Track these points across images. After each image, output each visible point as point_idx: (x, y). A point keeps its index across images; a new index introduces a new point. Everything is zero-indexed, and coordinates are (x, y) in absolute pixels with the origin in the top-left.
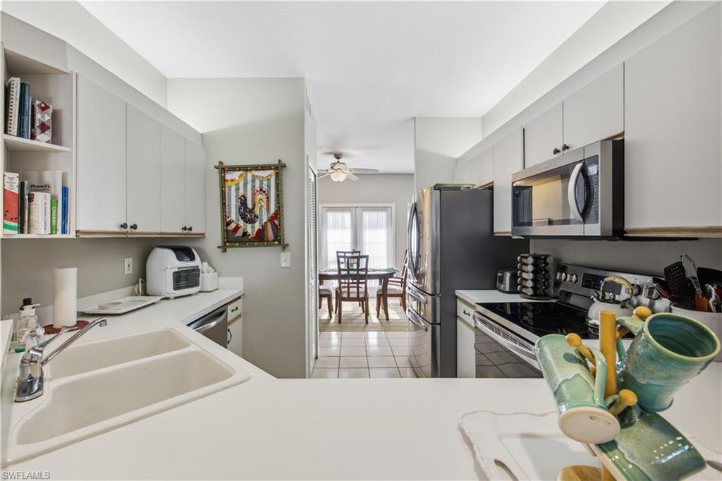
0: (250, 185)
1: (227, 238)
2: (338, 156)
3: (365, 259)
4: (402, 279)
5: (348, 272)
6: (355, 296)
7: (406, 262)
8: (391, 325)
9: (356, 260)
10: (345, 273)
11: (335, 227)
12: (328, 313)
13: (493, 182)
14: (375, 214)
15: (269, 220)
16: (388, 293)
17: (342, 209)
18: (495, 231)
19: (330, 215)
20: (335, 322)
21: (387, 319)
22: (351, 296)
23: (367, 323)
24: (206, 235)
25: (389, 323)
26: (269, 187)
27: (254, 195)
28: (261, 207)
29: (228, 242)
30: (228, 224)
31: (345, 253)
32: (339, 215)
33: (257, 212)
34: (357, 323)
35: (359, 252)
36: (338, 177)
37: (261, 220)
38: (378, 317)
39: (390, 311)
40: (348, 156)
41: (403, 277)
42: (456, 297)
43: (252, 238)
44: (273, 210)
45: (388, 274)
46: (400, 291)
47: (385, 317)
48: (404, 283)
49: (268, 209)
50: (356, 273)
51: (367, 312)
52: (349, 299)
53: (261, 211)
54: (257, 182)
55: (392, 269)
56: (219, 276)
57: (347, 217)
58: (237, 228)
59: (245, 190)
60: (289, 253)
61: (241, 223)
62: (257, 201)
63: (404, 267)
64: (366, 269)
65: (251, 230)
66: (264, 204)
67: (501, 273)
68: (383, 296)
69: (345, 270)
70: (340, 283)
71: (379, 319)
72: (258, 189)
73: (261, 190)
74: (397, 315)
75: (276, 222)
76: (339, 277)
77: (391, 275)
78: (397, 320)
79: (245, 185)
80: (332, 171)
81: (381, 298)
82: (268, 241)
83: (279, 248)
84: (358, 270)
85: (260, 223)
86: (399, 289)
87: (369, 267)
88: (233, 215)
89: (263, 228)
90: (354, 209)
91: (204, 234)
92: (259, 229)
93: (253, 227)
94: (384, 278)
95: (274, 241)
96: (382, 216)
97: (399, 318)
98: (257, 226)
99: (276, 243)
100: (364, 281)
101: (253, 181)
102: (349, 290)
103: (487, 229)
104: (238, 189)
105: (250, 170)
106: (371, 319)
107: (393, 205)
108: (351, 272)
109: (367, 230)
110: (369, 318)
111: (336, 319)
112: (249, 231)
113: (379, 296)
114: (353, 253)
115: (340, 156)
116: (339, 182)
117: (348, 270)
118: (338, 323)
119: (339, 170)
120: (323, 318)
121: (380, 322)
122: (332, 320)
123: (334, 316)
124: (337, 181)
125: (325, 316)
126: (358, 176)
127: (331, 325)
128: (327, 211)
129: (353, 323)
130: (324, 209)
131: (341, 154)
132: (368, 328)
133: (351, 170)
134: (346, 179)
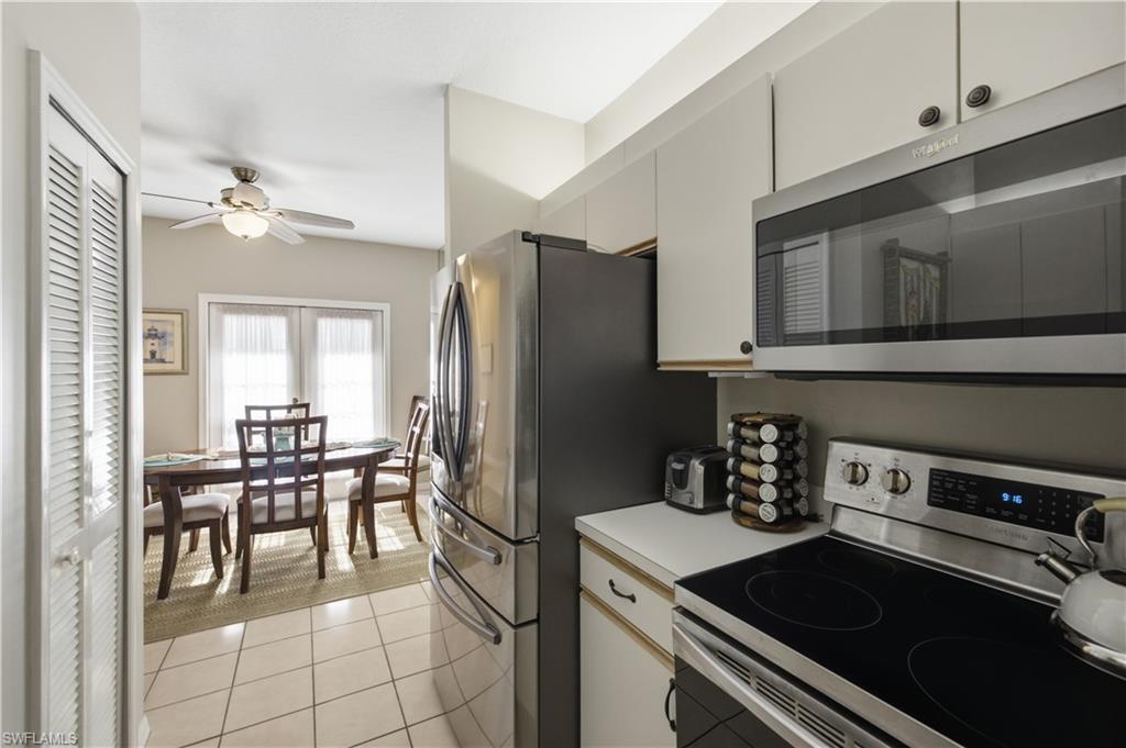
2: (245, 175)
3: (318, 425)
4: (407, 459)
5: (271, 461)
6: (291, 515)
7: (415, 424)
8: (384, 569)
9: (293, 428)
10: (262, 462)
11: (245, 346)
12: (212, 570)
13: (655, 240)
14: (344, 324)
16: (376, 495)
17: (264, 310)
18: (661, 358)
19: (232, 322)
20: (230, 592)
21: (374, 554)
22: (279, 517)
23: (322, 575)
25: (377, 566)
31: (268, 409)
32: (255, 322)
34: (294, 581)
35: (306, 406)
36: (247, 225)
38: (351, 552)
39: (380, 530)
40: (273, 180)
41: (411, 455)
42: (578, 536)
45: (374, 455)
46: (402, 486)
47: (367, 551)
48: (412, 470)
50: (292, 459)
51: (323, 546)
52: (273, 526)
55: (386, 440)
57: (278, 326)
63: (413, 433)
64: (321, 448)
67: (680, 462)
68: (363, 504)
69: (259, 455)
70: (247, 489)
71: (354, 559)
74: (396, 539)
76: (244, 474)
77: (383, 456)
78: (398, 551)
80: (225, 208)
81: (360, 509)
84: (298, 451)
86: (401, 480)
87: (328, 441)
90: (297, 310)
94: (367, 466)
96: (363, 328)
97: (401, 547)
100: (316, 476)
102: (271, 501)
103: (638, 353)
106: (335, 562)
107: (386, 307)
108: (278, 460)
109: (328, 355)
110: (328, 558)
111: (233, 580)
113: (354, 506)
114: (289, 408)
115: (249, 175)
116: (246, 237)
117: (270, 453)
118: (238, 594)
119: (245, 208)
120: (196, 583)
121: (356, 566)
122: (224, 587)
123: (230, 570)
124: (239, 235)
125: (204, 576)
126: (302, 235)
127: (214, 603)
128: (225, 311)
129: (283, 585)
130: (213, 307)
131: (254, 172)
132: (323, 592)
133: (281, 214)
134: (267, 233)
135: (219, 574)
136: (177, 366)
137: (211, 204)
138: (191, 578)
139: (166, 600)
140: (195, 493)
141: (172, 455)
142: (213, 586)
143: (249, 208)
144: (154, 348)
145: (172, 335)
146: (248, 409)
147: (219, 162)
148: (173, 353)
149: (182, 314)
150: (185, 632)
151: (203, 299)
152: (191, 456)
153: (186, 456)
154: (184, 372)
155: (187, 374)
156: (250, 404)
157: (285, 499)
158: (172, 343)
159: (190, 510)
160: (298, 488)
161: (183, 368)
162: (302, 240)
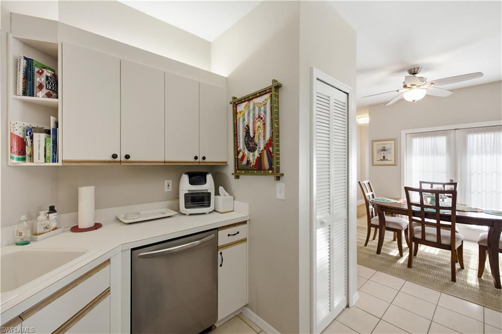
0: (251, 114)
1: (238, 167)
2: (414, 72)
5: (422, 209)
6: (435, 240)
10: (418, 209)
11: (423, 153)
15: (265, 148)
16: (500, 247)
17: (433, 134)
20: (403, 264)
21: (497, 286)
22: (429, 238)
23: (453, 280)
24: (228, 163)
25: (499, 294)
26: (265, 112)
27: (254, 123)
28: (260, 133)
29: (238, 169)
30: (238, 153)
31: (432, 184)
33: (256, 140)
34: (437, 275)
35: (455, 184)
37: (259, 148)
38: (479, 276)
43: (253, 166)
44: (268, 137)
47: (492, 280)
49: (264, 136)
50: (434, 211)
52: (425, 242)
53: (259, 140)
54: (257, 109)
56: (234, 199)
57: (441, 142)
58: (243, 156)
59: (249, 120)
60: (284, 184)
61: (246, 152)
62: (256, 129)
65: (252, 157)
66: (261, 131)
69: (416, 205)
70: (411, 220)
71: (480, 281)
72: (257, 116)
73: (259, 117)
75: (271, 149)
76: (409, 213)
79: (249, 115)
80: (405, 90)
81: (488, 251)
82: (265, 170)
83: (273, 178)
84: (438, 207)
85: (259, 151)
88: (242, 145)
89: (261, 156)
90: (452, 131)
91: (226, 163)
92: (258, 157)
93: (254, 155)
94: (492, 226)
95: (269, 170)
98: (257, 154)
99: (270, 172)
101: (254, 108)
102: (423, 229)
104: (244, 120)
105: (252, 99)
106: (466, 277)
111: (406, 260)
112: (251, 159)
113: (482, 248)
114: (445, 185)
115: (416, 70)
116: (414, 101)
117: (422, 205)
118: (406, 267)
119: (413, 87)
120: (391, 254)
121: (480, 286)
122: (402, 261)
123: (406, 255)
124: (412, 101)
125: (395, 252)
126: (450, 91)
127: (396, 265)
128: (413, 137)
129: (429, 273)
130: (408, 135)
131: (418, 68)
132: (451, 289)
133: (432, 84)
134: (426, 95)
135: (401, 255)
136: (393, 162)
137: (398, 91)
138: (390, 251)
139: (379, 255)
140: (395, 216)
141: (384, 198)
142: (398, 258)
143: (415, 87)
144: (384, 155)
145: (391, 149)
146: (421, 183)
147: (401, 71)
148: (390, 157)
149: (394, 140)
150: (381, 271)
151: (403, 133)
152: (392, 200)
153: (389, 200)
154: (395, 165)
155: (396, 165)
156: (422, 181)
157: (431, 231)
158: (391, 153)
159: (389, 222)
160: (439, 226)
161: (395, 163)
162: (452, 93)
